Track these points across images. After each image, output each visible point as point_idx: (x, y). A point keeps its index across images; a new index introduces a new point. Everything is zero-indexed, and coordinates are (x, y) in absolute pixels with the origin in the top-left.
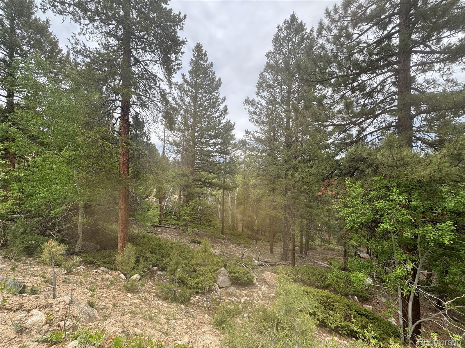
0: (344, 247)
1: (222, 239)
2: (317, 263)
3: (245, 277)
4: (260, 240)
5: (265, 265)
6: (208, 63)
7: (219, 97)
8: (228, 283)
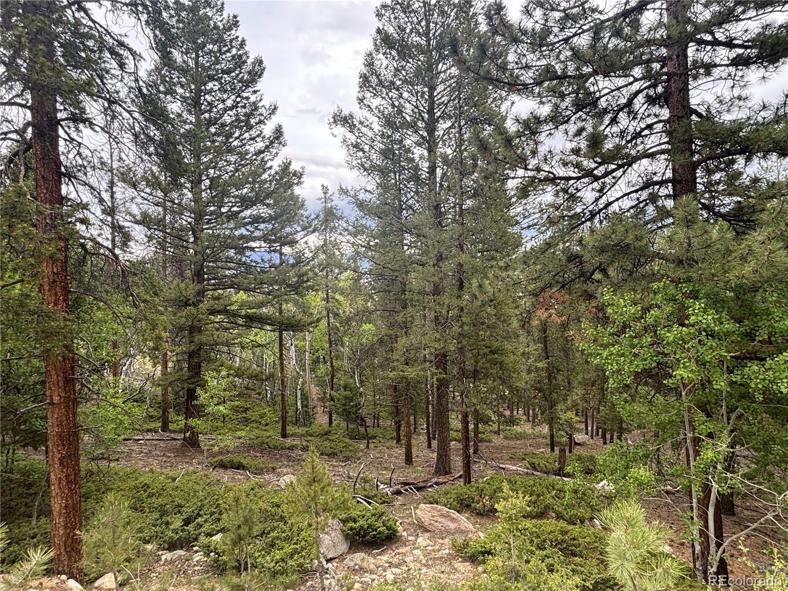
0: (551, 429)
1: (289, 449)
2: (503, 469)
3: (380, 524)
4: (375, 437)
5: (407, 490)
6: (225, 16)
7: (260, 104)
8: (343, 547)
